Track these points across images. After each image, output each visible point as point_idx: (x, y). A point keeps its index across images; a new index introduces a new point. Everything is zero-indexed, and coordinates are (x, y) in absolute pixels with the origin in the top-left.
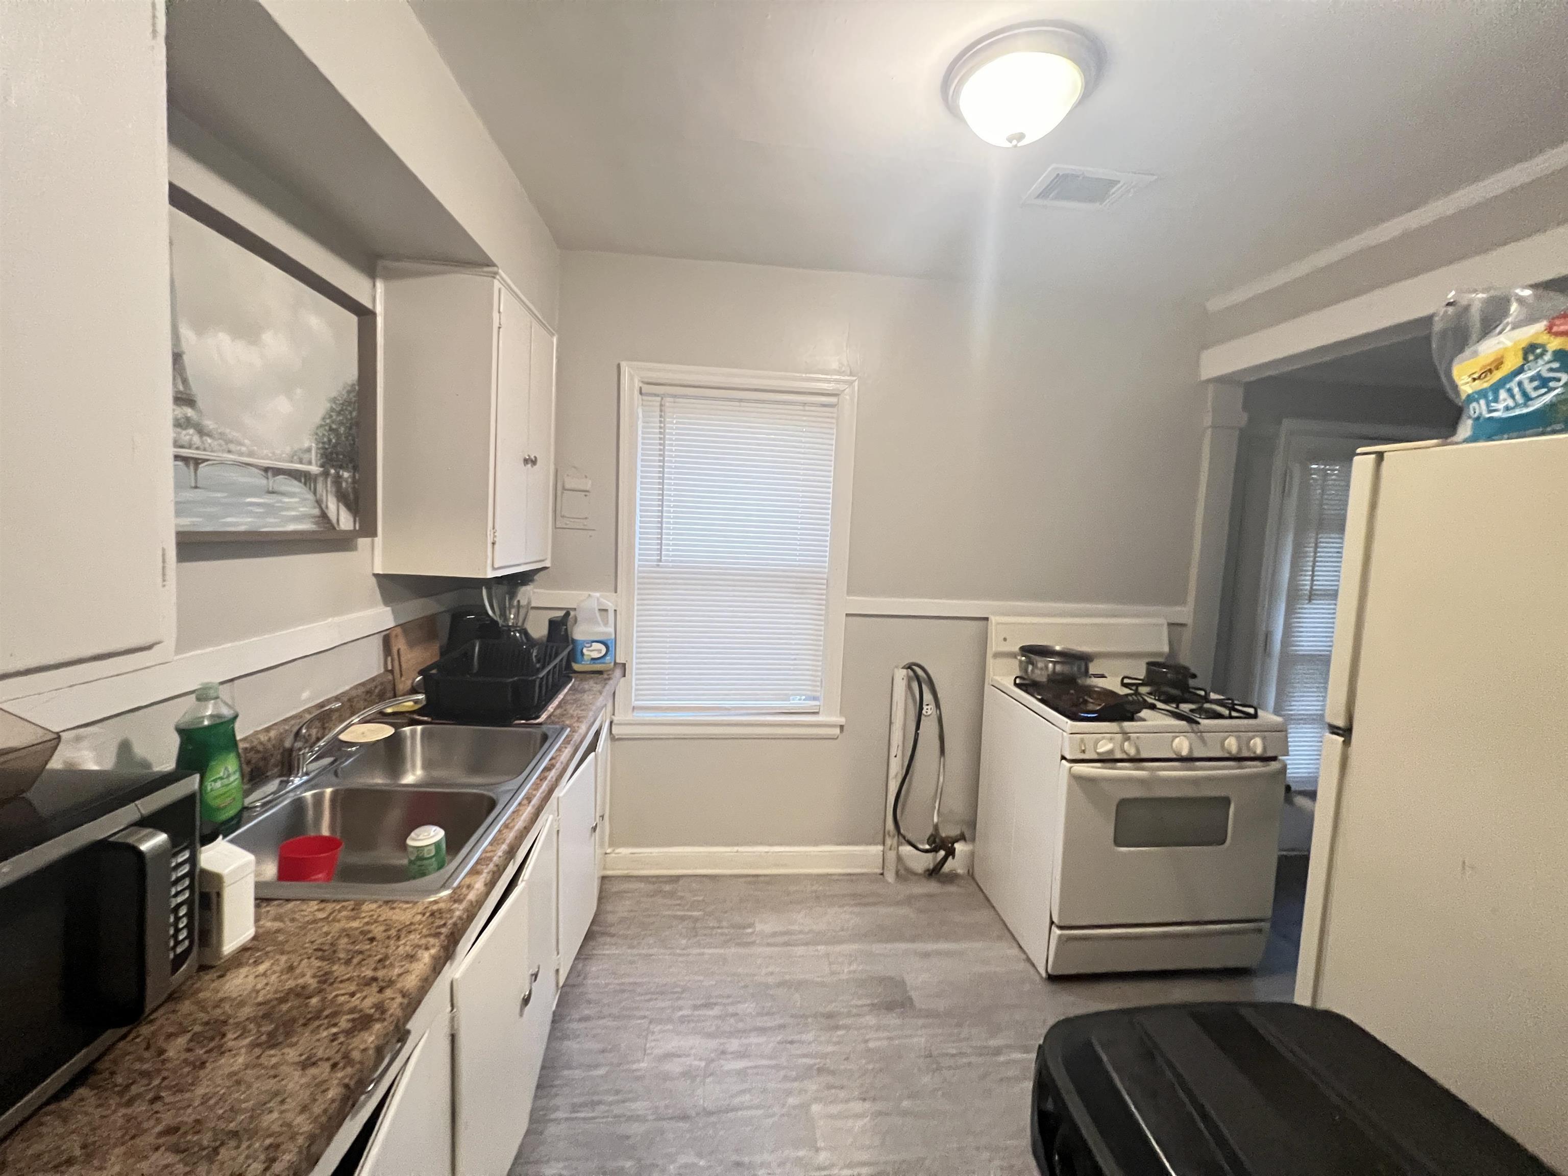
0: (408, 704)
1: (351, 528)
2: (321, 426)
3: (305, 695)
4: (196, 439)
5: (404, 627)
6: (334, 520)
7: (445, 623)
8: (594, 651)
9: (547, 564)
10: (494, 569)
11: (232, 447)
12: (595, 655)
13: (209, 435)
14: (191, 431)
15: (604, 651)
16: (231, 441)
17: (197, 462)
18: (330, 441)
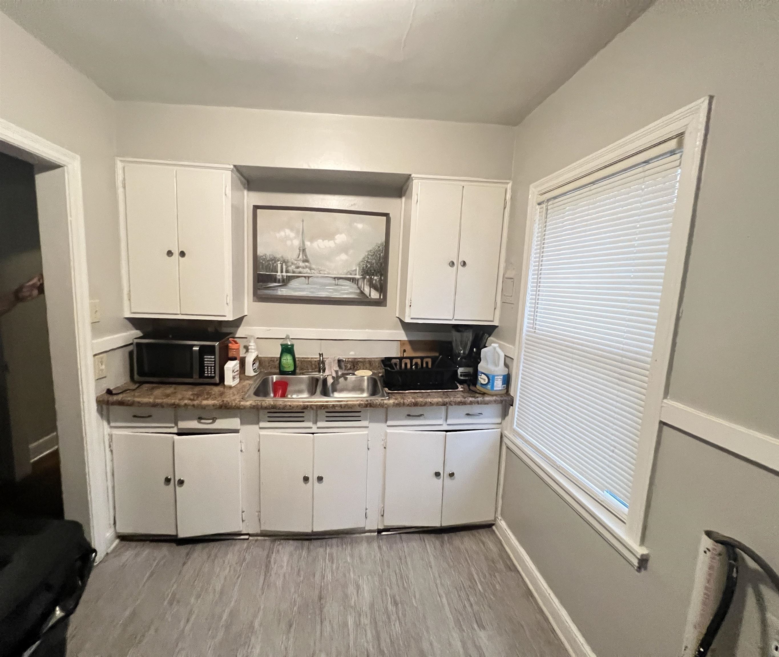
1: (378, 297)
2: (362, 261)
3: (352, 353)
4: (309, 271)
5: (412, 342)
6: (368, 295)
9: (496, 323)
11: (321, 272)
13: (314, 269)
14: (307, 269)
16: (321, 271)
17: (309, 277)
18: (367, 266)
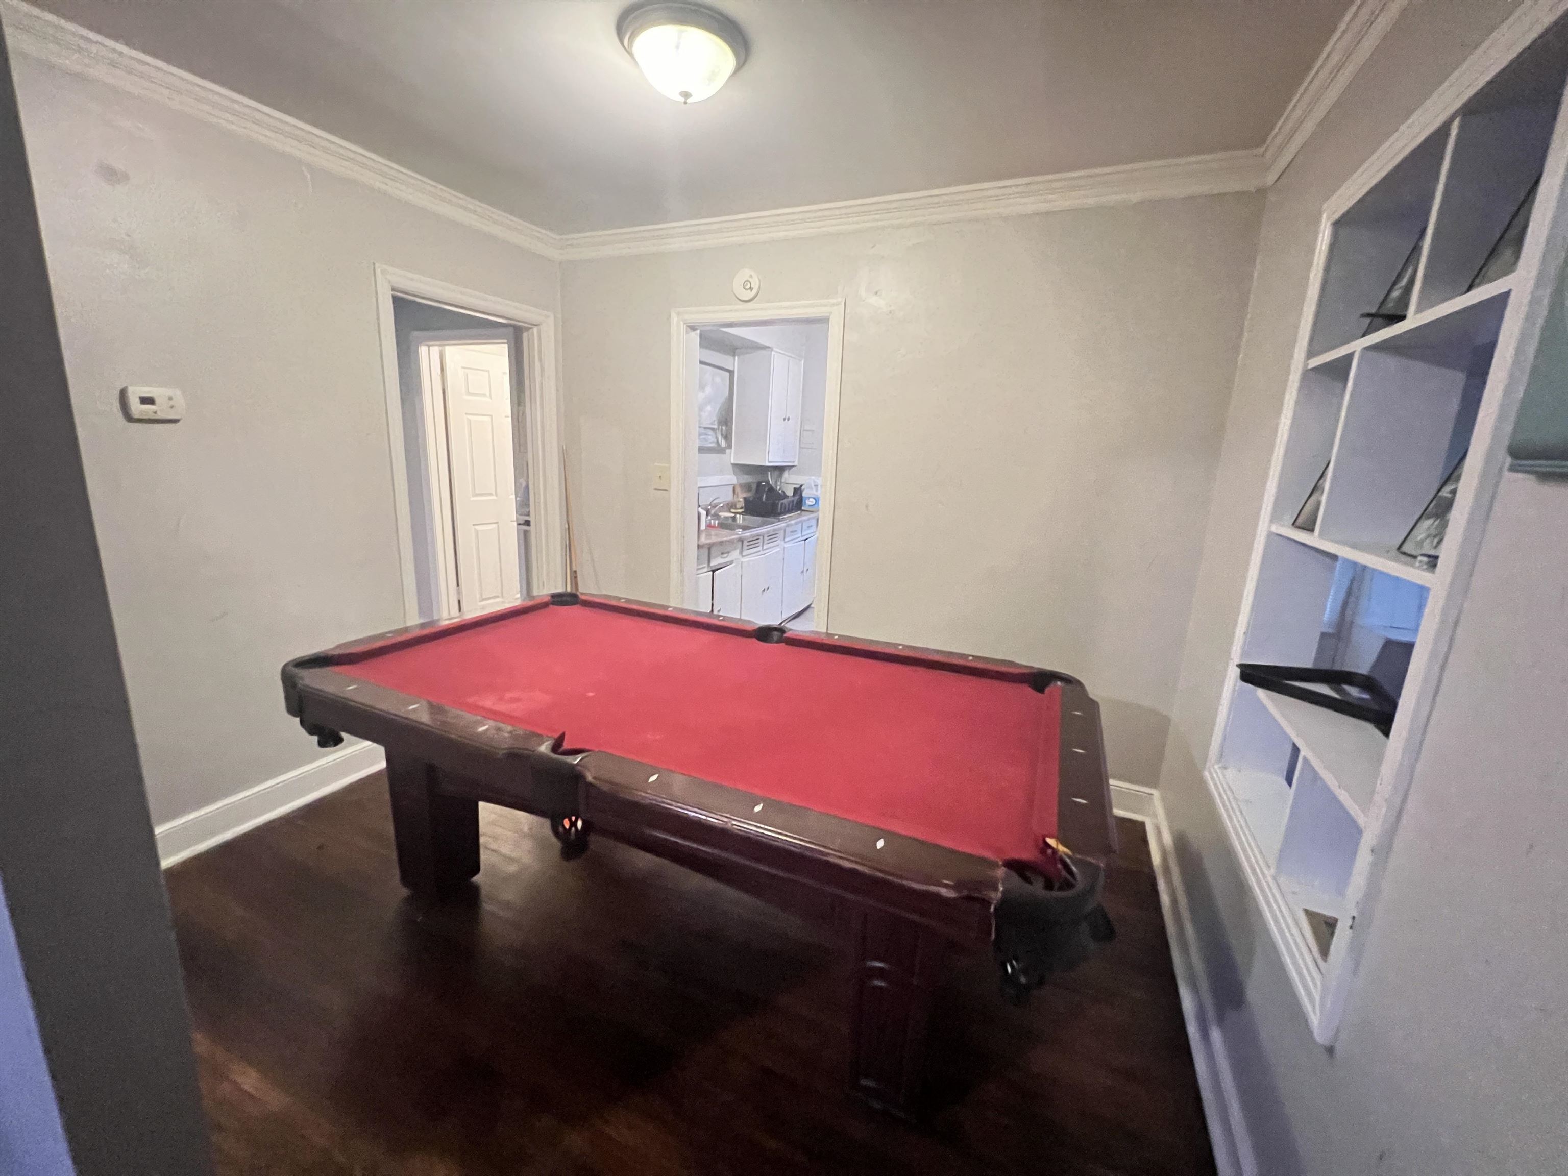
0: (740, 511)
1: (725, 446)
2: (718, 413)
5: (741, 486)
6: (721, 444)
7: (754, 487)
8: (811, 502)
9: (796, 464)
10: (769, 462)
12: (811, 504)
15: (814, 503)
18: (720, 418)
